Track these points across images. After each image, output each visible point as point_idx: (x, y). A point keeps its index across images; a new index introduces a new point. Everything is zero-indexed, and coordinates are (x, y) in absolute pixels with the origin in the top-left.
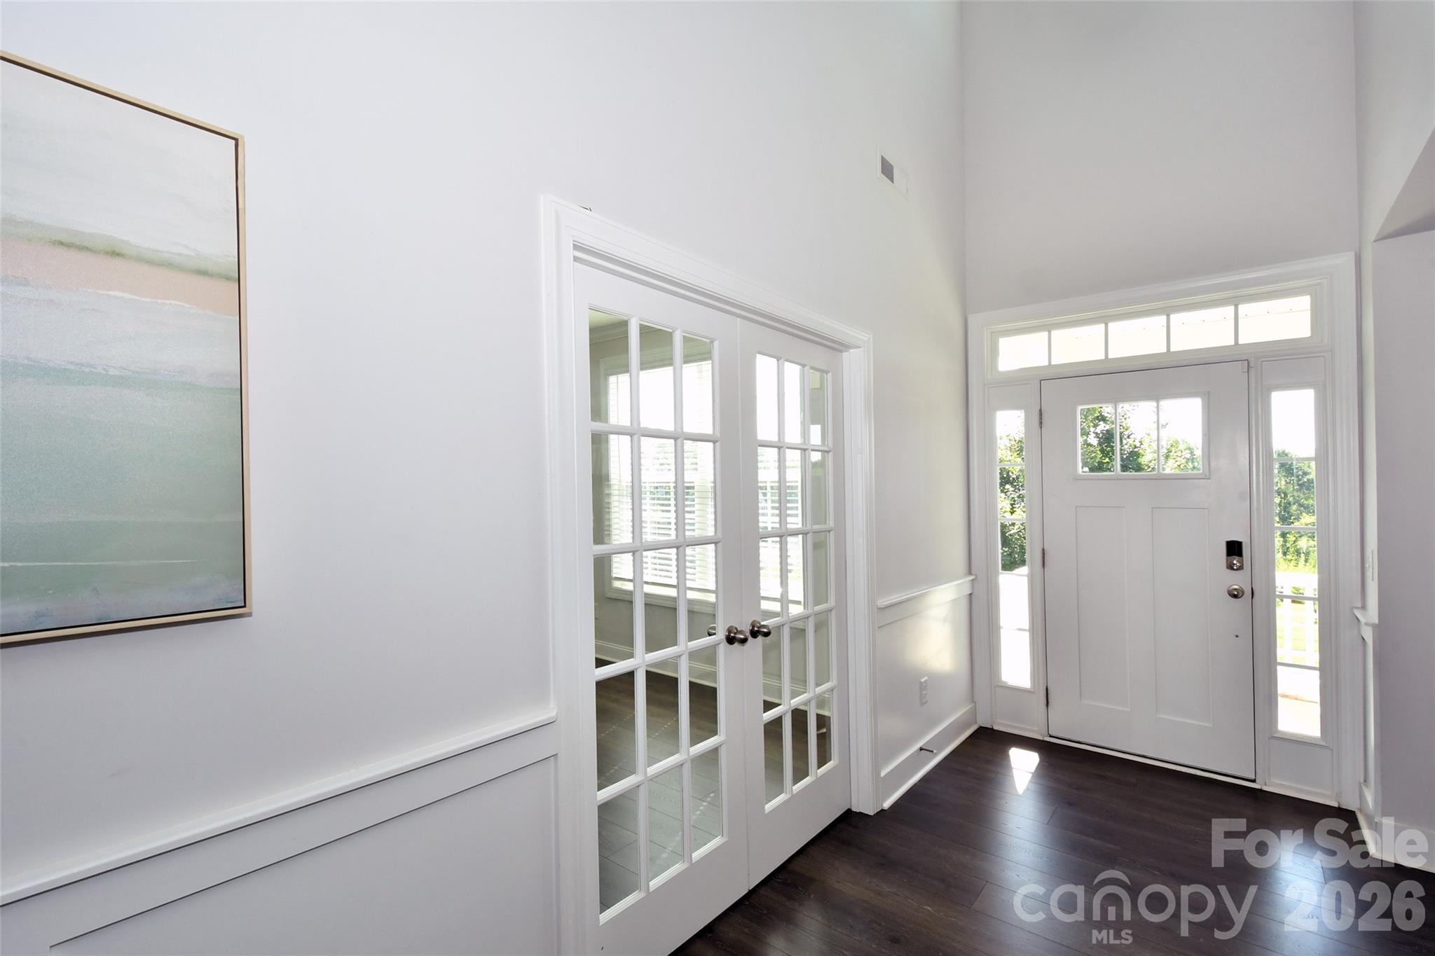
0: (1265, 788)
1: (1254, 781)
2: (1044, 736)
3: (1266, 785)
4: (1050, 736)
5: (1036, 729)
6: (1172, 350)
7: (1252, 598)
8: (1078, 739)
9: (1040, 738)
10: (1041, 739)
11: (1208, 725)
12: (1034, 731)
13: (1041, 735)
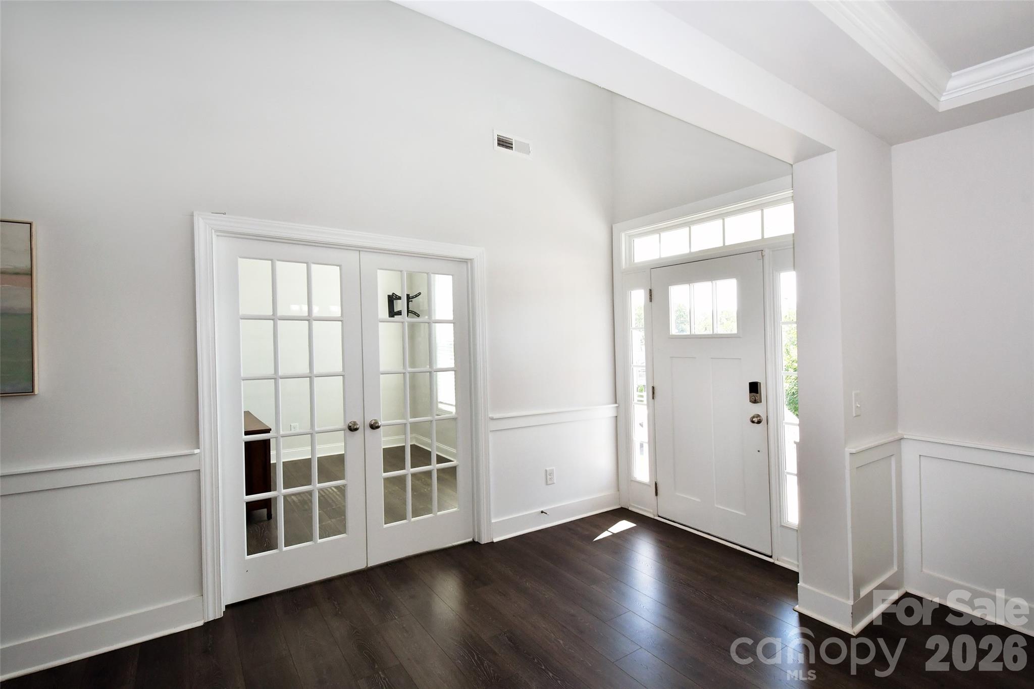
0: (777, 563)
1: (771, 557)
2: (655, 516)
3: (778, 560)
4: (659, 516)
5: (652, 511)
6: (726, 244)
7: (767, 424)
8: (673, 519)
9: (651, 516)
10: (653, 517)
11: (743, 514)
12: (650, 512)
13: (654, 515)
